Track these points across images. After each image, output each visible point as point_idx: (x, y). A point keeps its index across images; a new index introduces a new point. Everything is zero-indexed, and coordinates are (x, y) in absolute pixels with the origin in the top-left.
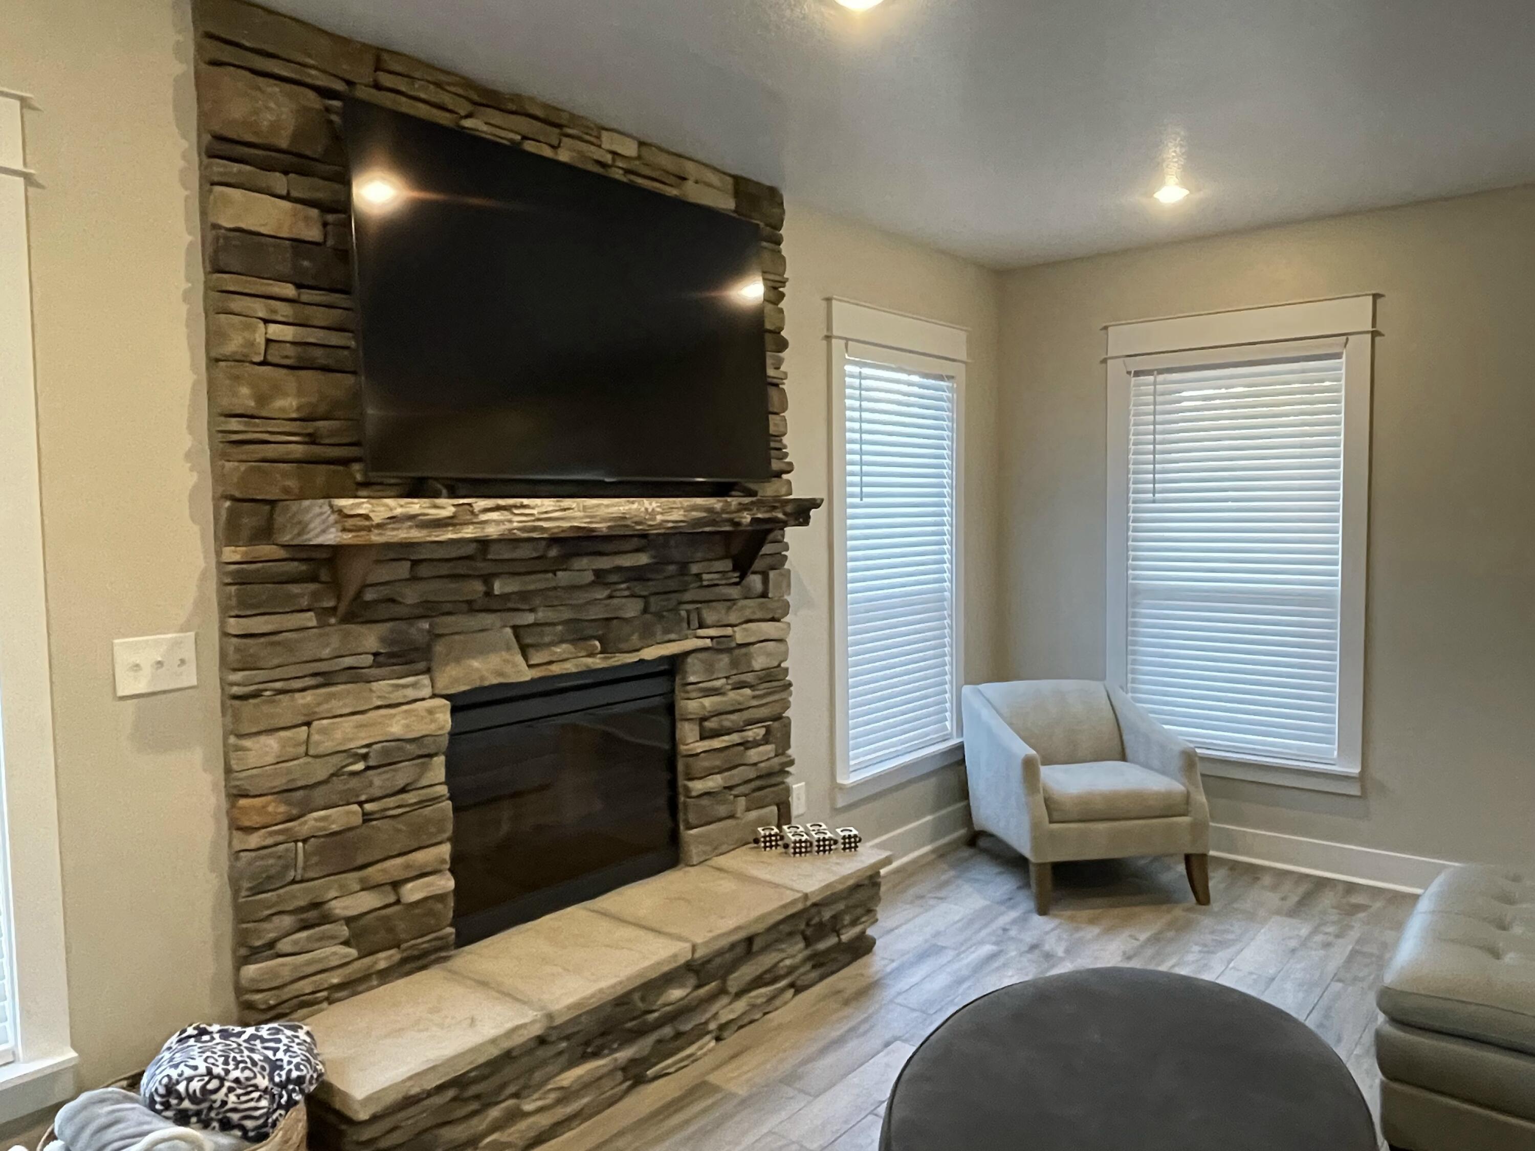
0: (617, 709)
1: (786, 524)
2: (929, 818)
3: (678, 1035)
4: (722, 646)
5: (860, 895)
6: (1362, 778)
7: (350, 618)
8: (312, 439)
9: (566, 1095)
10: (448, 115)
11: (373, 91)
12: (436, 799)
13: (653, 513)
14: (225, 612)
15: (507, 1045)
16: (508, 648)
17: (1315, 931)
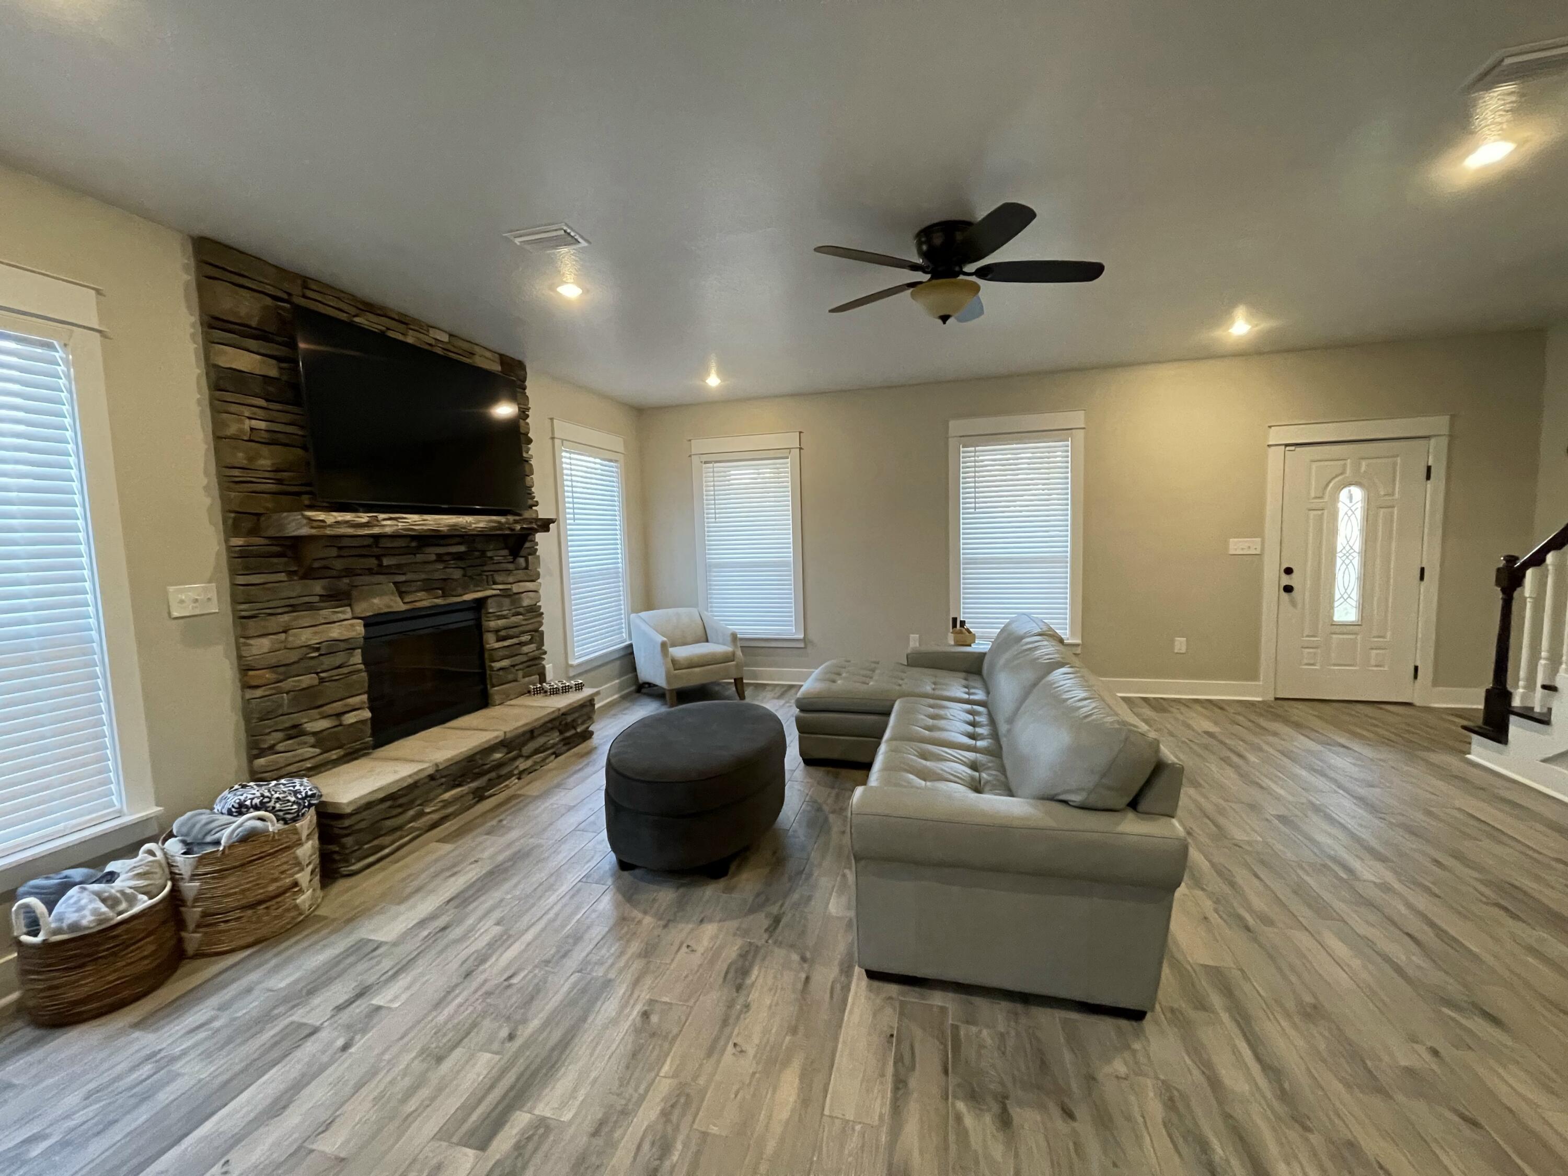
0: (451, 626)
1: (537, 531)
2: (617, 681)
3: (499, 777)
4: (506, 594)
5: (585, 710)
6: (804, 640)
7: (305, 577)
8: (279, 482)
9: (447, 804)
10: (345, 315)
11: (303, 300)
12: (359, 671)
13: (471, 523)
14: (233, 572)
15: (416, 778)
16: (392, 594)
17: (787, 702)
